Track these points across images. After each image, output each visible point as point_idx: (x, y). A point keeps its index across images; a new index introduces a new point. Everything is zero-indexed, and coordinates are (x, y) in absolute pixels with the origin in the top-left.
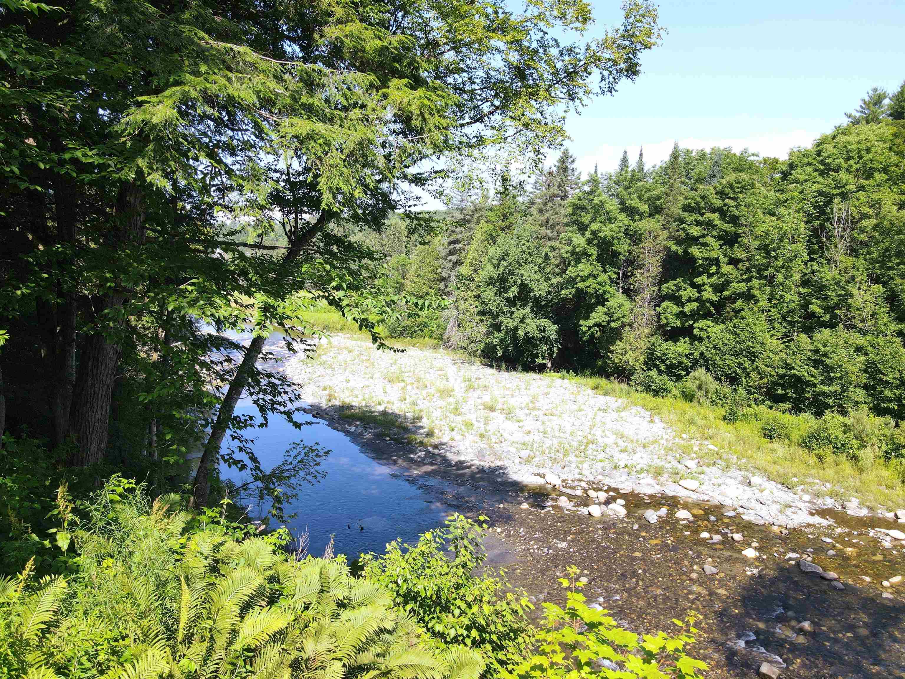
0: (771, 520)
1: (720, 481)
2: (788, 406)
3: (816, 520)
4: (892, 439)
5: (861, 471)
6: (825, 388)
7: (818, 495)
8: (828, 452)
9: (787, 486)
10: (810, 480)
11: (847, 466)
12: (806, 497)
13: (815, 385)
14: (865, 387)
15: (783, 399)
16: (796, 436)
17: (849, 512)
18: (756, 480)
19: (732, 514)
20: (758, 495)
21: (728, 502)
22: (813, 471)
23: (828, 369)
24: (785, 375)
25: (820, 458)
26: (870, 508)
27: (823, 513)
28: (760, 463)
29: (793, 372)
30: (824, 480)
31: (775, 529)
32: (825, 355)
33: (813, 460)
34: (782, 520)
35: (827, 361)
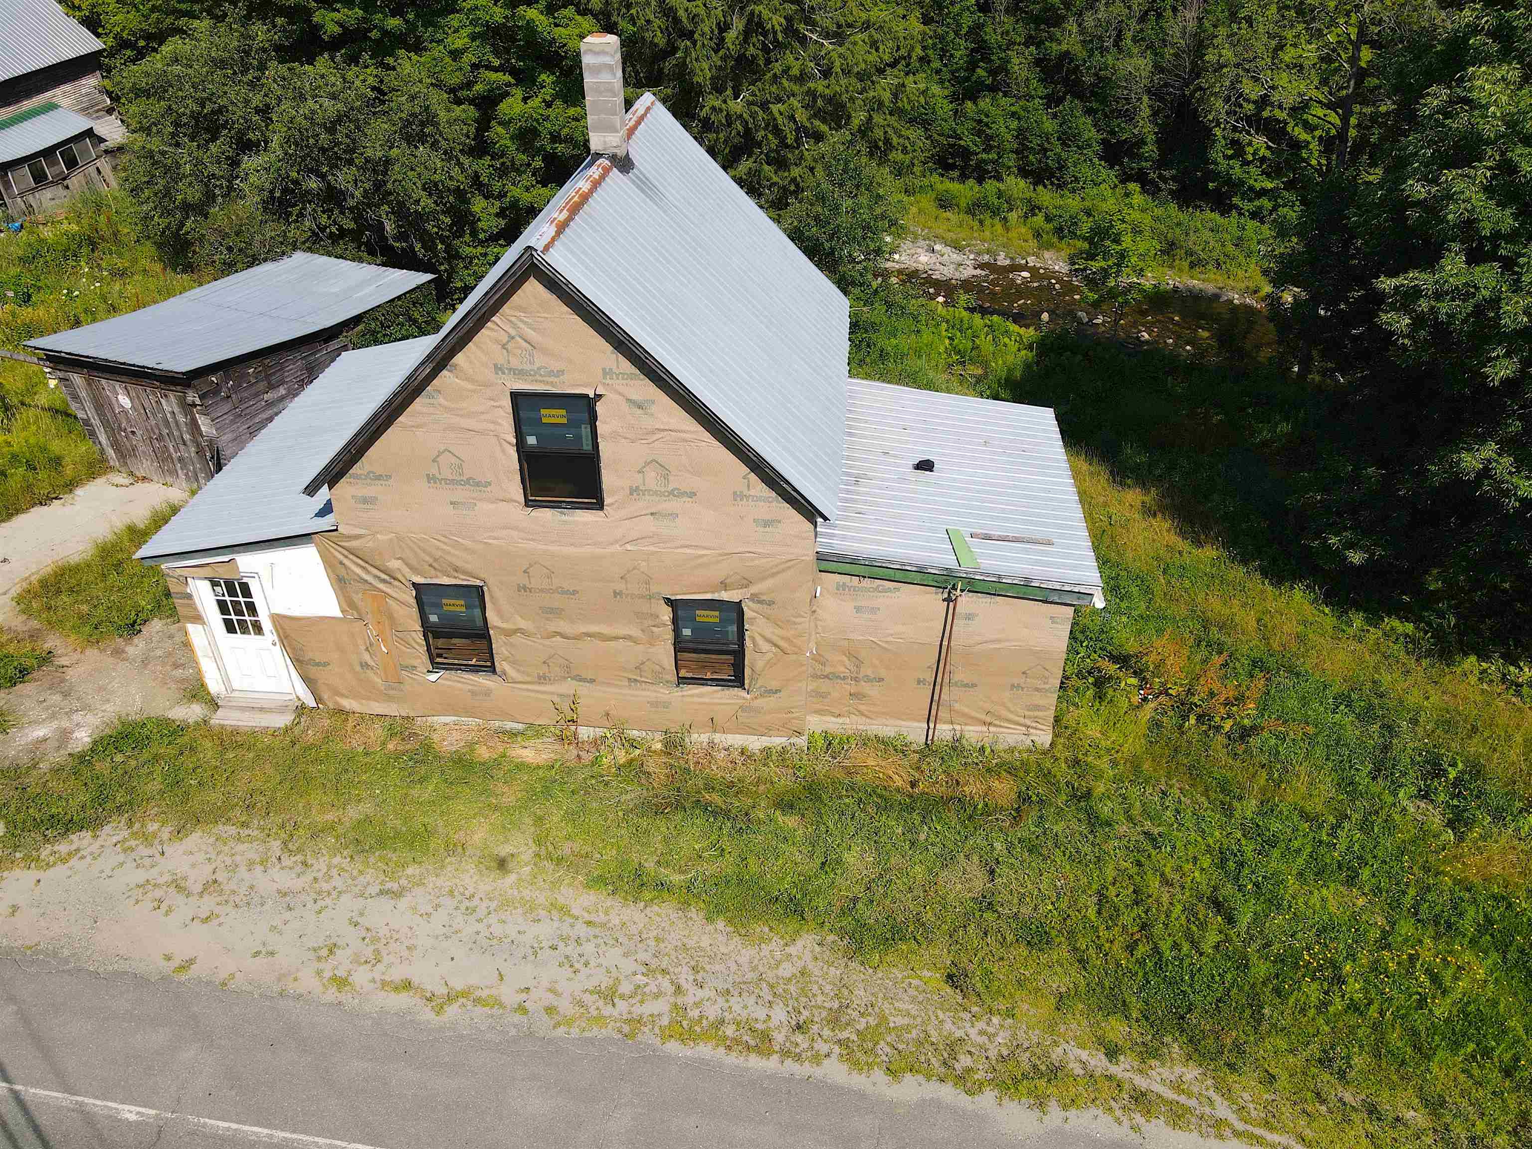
0: (950, 276)
1: (913, 251)
2: (956, 174)
3: (978, 272)
4: (1029, 201)
5: (1008, 230)
6: (984, 156)
7: (978, 254)
8: (987, 217)
9: (958, 248)
10: (974, 242)
11: (999, 227)
12: (972, 257)
13: (977, 154)
14: (1017, 152)
15: (953, 167)
16: (963, 203)
17: (999, 263)
18: (937, 247)
19: (925, 276)
20: (940, 259)
21: (921, 267)
22: (976, 235)
23: (990, 138)
24: (955, 145)
25: (981, 222)
26: (1012, 259)
27: (981, 266)
28: (940, 231)
29: (962, 143)
30: (983, 241)
31: (953, 281)
32: (987, 125)
33: (976, 224)
34: (957, 275)
35: (988, 131)
